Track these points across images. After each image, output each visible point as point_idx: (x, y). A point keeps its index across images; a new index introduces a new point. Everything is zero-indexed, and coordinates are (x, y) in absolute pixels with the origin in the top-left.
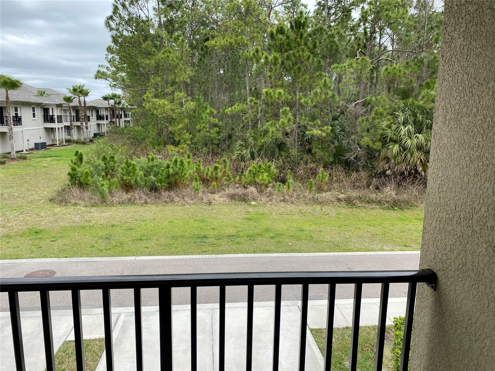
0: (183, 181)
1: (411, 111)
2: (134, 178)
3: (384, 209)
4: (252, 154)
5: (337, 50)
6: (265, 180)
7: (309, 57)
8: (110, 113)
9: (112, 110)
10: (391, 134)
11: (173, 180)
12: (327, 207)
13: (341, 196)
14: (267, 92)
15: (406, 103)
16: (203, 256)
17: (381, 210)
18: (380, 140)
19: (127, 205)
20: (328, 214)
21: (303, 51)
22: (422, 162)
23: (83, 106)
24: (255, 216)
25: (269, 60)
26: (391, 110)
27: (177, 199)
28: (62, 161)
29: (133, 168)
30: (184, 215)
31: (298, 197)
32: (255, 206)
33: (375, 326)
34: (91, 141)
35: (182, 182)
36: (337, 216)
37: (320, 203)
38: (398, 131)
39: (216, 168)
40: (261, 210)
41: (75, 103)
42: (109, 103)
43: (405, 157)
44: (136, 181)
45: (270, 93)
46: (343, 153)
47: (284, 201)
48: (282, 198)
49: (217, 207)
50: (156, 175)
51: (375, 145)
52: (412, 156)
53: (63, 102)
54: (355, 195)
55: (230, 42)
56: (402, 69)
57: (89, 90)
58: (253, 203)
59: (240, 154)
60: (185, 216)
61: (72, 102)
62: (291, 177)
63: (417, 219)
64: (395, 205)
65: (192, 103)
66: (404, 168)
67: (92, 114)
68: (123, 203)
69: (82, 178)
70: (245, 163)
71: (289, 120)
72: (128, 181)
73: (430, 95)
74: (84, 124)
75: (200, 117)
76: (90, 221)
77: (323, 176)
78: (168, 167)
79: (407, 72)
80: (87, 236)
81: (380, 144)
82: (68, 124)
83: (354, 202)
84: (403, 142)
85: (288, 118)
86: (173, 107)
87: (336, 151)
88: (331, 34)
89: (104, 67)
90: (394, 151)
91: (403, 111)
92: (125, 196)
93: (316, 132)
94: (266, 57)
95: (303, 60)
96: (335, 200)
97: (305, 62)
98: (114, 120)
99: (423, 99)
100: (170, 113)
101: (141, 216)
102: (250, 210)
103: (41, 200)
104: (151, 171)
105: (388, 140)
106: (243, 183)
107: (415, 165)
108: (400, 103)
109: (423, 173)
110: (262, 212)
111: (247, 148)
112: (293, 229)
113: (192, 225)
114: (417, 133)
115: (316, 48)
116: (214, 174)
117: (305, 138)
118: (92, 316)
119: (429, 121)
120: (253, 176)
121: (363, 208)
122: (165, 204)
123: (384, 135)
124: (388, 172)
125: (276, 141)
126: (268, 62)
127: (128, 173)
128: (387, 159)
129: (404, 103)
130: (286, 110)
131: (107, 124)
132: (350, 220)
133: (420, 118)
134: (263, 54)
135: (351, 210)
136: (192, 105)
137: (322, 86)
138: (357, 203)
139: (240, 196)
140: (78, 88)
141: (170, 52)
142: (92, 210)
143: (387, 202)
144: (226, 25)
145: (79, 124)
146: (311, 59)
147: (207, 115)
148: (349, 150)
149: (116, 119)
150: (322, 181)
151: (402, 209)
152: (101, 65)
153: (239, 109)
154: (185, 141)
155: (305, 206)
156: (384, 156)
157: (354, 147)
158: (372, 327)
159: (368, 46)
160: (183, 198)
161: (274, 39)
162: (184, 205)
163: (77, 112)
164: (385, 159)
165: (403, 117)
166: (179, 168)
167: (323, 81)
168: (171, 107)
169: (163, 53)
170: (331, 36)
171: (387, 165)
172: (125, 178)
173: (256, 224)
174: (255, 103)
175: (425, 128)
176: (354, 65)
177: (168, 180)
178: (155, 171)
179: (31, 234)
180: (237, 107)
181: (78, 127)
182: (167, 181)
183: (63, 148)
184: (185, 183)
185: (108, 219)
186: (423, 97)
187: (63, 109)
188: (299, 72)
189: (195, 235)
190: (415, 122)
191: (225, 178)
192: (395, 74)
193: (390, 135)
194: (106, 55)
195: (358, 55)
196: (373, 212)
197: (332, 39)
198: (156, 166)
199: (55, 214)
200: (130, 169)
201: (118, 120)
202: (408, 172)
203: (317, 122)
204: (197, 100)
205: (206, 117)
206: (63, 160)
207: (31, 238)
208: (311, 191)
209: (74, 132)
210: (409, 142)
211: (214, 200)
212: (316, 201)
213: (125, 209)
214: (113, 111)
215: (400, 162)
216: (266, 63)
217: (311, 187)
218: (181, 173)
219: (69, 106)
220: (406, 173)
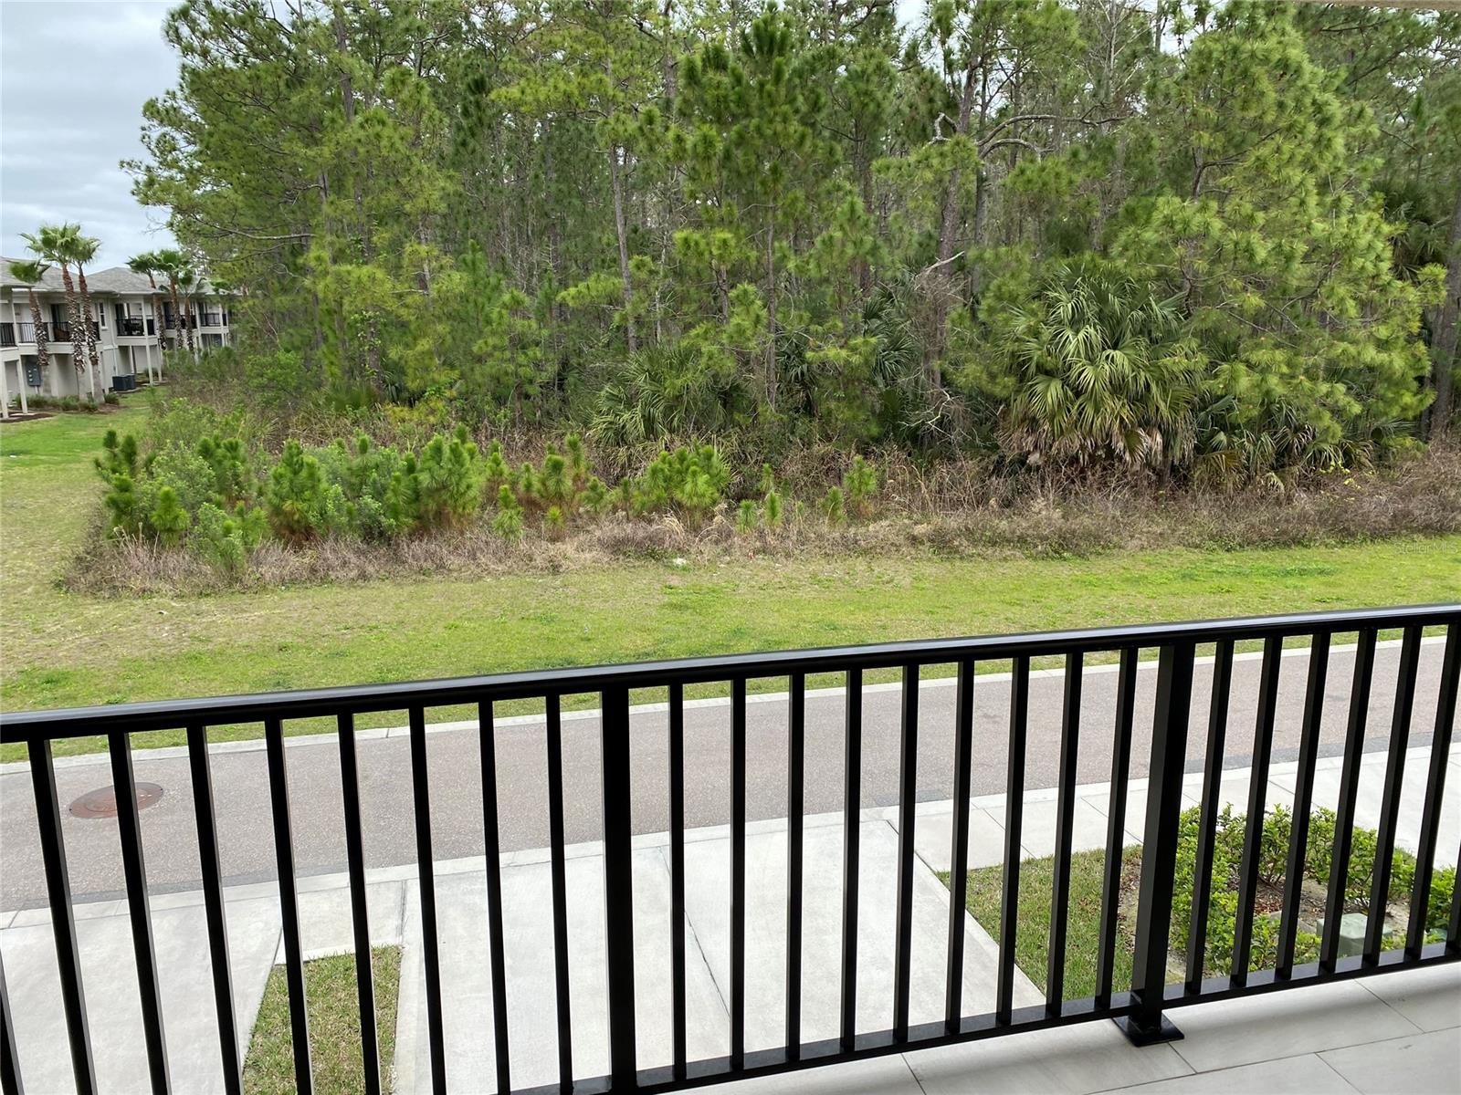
0: (464, 508)
1: (1092, 286)
2: (316, 505)
3: (1035, 559)
4: (649, 421)
5: (876, 117)
6: (703, 495)
7: (803, 137)
8: (160, 314)
9: (164, 302)
10: (1039, 352)
11: (432, 506)
12: (883, 561)
13: (920, 530)
14: (686, 240)
15: (1076, 264)
16: (583, 712)
17: (1027, 563)
18: (1009, 371)
19: (309, 585)
20: (892, 581)
21: (785, 120)
22: (1126, 427)
23: (77, 293)
24: (694, 598)
25: (689, 145)
26: (1035, 287)
27: (454, 562)
28: (42, 467)
29: (312, 475)
30: (485, 606)
31: (803, 540)
32: (684, 569)
33: (1099, 851)
34: (111, 401)
35: (460, 510)
36: (915, 585)
37: (865, 552)
38: (1059, 342)
39: (557, 467)
40: (706, 581)
41: (51, 281)
42: (152, 282)
43: (1080, 414)
44: (321, 515)
45: (697, 244)
46: (903, 409)
47: (764, 551)
48: (758, 544)
49: (576, 578)
50: (379, 494)
51: (999, 384)
52: (1097, 411)
53: (13, 281)
54: (954, 525)
55: (565, 92)
56: (1063, 170)
57: (95, 243)
58: (679, 561)
59: (611, 423)
60: (490, 608)
61: (40, 279)
62: (772, 484)
63: (1127, 580)
64: (1064, 545)
65: (456, 276)
66: (1077, 444)
67: (102, 316)
68: (293, 581)
69: (154, 513)
70: (628, 449)
71: (758, 320)
72: (296, 517)
73: (1143, 241)
74: (86, 350)
75: (481, 318)
76: (208, 640)
77: (861, 475)
78: (411, 469)
79: (1078, 178)
80: (213, 680)
81: (1010, 381)
82: (32, 350)
83: (956, 543)
84: (1074, 374)
85: (753, 316)
86: (400, 289)
87: (886, 406)
88: (859, 69)
89: (139, 168)
90: (1050, 400)
91: (1070, 288)
92: (296, 562)
93: (833, 353)
94: (678, 136)
95: (784, 144)
96: (902, 542)
97: (792, 151)
98: (173, 334)
99: (1127, 253)
100: (392, 305)
101: (359, 614)
102: (675, 581)
103: (24, 586)
104: (361, 484)
105: (1033, 369)
106: (637, 506)
107: (1107, 435)
108: (1061, 265)
109: (1127, 457)
110: (710, 586)
111: (630, 405)
112: (808, 626)
113: (519, 633)
114: (1109, 348)
115: (818, 111)
116: (551, 483)
117: (793, 373)
118: (325, 895)
119: (1141, 313)
120: (664, 485)
121: (980, 559)
122: (422, 577)
123: (1020, 356)
124: (1034, 459)
125: (716, 382)
126: (685, 150)
127: (297, 493)
128: (1032, 423)
129: (1068, 265)
130: (745, 292)
131: (153, 347)
132: (953, 593)
133: (1117, 307)
134: (667, 129)
135: (947, 564)
136: (456, 281)
137: (843, 219)
138: (961, 545)
139: (639, 544)
140: (58, 236)
141: (383, 123)
142: (204, 607)
143: (1043, 539)
144: (550, 42)
145: (66, 348)
146: (808, 143)
147: (504, 312)
148: (919, 402)
149: (179, 331)
150: (860, 491)
151: (1081, 556)
152: (127, 160)
153: (600, 289)
154: (438, 391)
155: (823, 562)
156: (1020, 416)
157: (932, 394)
158: (1092, 854)
159: (961, 106)
160: (474, 559)
161: (695, 83)
162: (480, 578)
163: (56, 310)
164: (1023, 420)
165: (1069, 305)
166: (450, 470)
167: (846, 206)
168: (394, 287)
169: (362, 126)
170: (859, 77)
171: (1030, 438)
172: (287, 506)
173: (701, 618)
174: (651, 272)
175: (1128, 334)
176: (935, 162)
177: (414, 506)
178: (375, 482)
179: (34, 686)
180: (596, 285)
181: (62, 358)
182: (412, 509)
183: (25, 425)
184: (469, 514)
185: (261, 630)
186: (1126, 249)
187: (14, 302)
188: (776, 181)
189: (539, 658)
190: (1101, 317)
191: (584, 494)
192: (1045, 184)
193: (1036, 355)
194: (143, 129)
195: (939, 132)
196: (1009, 569)
197: (862, 86)
198: (377, 466)
199: (90, 625)
200: (300, 479)
201: (184, 332)
202: (1090, 455)
203: (835, 326)
204: (470, 264)
205: (501, 316)
206: (43, 462)
207: (40, 697)
208: (834, 519)
209: (53, 373)
210: (1089, 373)
211: (565, 558)
212: (851, 547)
213: (305, 598)
214: (167, 305)
215: (1067, 429)
216: (680, 155)
217: (834, 510)
218: (457, 484)
219: (31, 293)
220: (1083, 459)
